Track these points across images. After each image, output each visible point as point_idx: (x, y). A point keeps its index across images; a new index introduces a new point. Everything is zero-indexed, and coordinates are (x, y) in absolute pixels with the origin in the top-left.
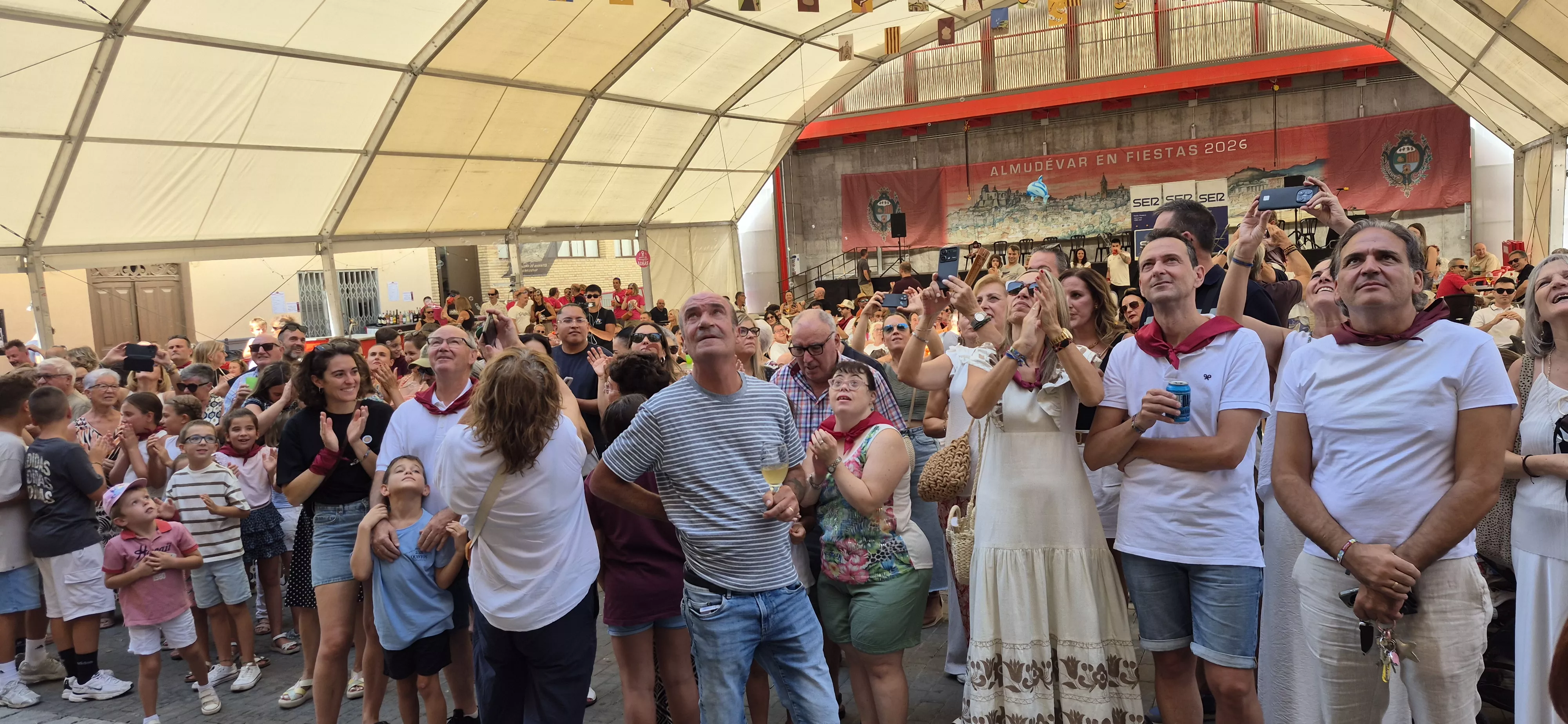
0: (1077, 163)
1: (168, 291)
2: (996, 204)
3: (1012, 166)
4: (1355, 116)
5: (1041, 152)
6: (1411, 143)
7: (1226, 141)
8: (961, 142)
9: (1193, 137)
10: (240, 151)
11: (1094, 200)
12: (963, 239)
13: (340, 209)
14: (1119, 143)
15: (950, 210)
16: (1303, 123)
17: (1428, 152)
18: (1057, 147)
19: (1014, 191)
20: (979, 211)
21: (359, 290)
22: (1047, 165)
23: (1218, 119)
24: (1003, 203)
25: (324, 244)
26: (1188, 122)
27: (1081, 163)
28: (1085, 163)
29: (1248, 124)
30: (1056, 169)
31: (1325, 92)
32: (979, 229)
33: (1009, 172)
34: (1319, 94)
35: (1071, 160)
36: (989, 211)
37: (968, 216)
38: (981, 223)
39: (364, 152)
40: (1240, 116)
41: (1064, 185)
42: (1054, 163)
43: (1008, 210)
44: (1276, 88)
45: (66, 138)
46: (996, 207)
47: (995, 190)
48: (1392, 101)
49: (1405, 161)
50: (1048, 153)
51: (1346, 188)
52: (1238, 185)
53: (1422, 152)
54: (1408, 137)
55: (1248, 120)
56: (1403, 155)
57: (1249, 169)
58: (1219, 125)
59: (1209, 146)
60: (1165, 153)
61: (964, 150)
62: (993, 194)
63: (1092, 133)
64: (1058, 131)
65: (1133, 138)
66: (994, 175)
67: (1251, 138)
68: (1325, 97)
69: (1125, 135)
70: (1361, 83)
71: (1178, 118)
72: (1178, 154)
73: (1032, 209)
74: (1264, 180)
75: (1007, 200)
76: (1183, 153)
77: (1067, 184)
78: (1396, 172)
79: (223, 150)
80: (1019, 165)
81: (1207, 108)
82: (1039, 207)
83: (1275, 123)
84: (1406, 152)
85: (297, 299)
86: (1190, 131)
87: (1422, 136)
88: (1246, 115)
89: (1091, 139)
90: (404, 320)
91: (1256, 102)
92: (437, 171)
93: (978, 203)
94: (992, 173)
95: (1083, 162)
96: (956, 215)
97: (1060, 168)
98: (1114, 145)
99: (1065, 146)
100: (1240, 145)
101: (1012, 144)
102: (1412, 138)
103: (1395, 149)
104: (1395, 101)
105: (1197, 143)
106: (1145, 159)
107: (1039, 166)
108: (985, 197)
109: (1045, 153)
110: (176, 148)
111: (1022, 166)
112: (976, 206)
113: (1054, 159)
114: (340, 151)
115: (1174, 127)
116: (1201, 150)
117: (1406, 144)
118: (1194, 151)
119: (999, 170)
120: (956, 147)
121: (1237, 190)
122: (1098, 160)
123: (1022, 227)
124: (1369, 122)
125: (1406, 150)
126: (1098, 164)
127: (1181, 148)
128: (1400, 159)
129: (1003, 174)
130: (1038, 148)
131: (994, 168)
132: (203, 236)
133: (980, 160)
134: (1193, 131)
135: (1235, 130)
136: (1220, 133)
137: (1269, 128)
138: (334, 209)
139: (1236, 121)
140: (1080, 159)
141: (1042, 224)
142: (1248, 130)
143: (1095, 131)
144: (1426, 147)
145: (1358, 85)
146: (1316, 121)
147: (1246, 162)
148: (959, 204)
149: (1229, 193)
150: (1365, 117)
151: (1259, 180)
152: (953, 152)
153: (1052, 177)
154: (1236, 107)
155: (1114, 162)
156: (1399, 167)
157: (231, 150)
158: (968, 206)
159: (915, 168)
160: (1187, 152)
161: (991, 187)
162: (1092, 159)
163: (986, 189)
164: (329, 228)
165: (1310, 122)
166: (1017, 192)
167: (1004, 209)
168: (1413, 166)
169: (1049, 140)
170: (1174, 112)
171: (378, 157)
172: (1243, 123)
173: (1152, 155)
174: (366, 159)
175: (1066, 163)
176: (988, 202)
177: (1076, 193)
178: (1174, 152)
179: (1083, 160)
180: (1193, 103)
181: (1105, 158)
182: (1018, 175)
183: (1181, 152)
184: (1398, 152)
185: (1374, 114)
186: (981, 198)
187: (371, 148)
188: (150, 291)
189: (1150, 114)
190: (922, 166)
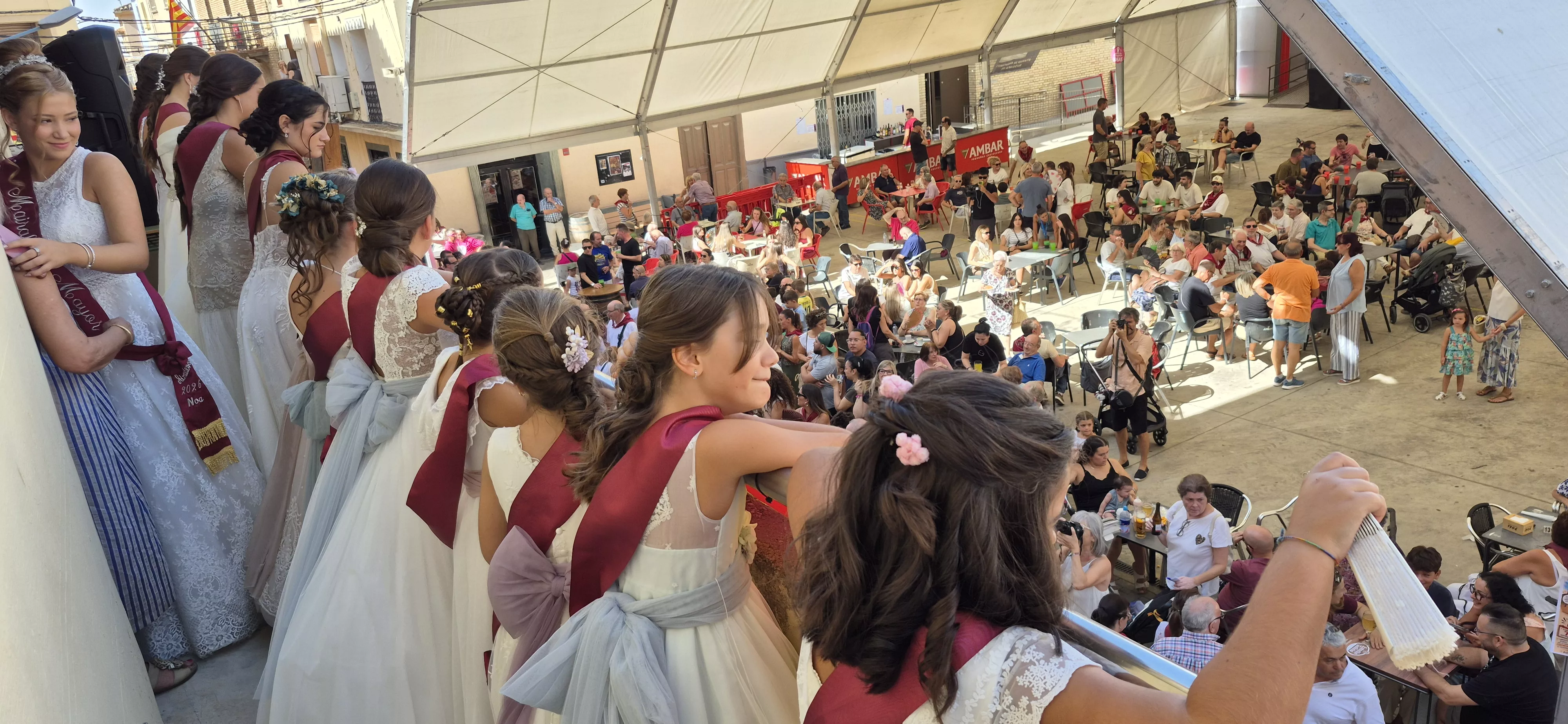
1: (727, 124)
10: (762, 36)
13: (837, 61)
21: (861, 109)
25: (828, 88)
39: (854, 17)
45: (654, 50)
79: (751, 38)
85: (815, 122)
90: (894, 132)
92: (915, 18)
110: (720, 43)
114: (835, 20)
132: (744, 94)
138: (834, 61)
157: (757, 37)
164: (830, 75)
171: (864, 19)
174: (855, 23)
187: (859, 14)
188: (715, 126)
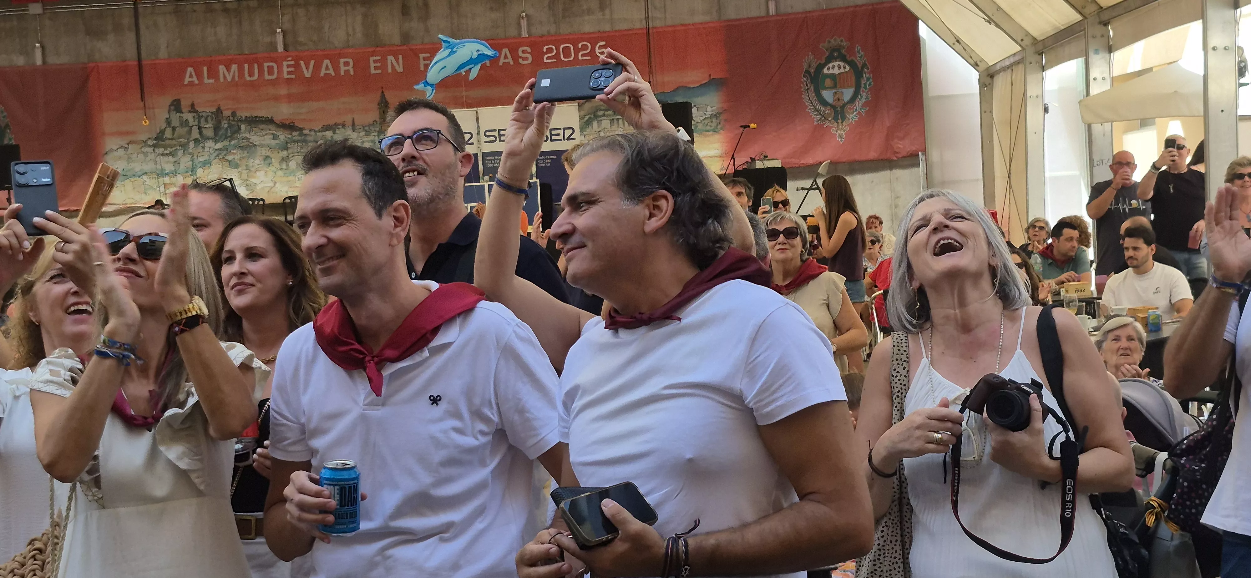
0: (336, 68)
2: (195, 134)
3: (222, 68)
4: (763, 13)
5: (273, 46)
6: (843, 59)
7: (574, 46)
8: (127, 21)
9: (525, 34)
11: (368, 133)
12: (137, 197)
14: (406, 37)
15: (111, 143)
16: (688, 20)
17: (866, 74)
18: (302, 39)
19: (227, 113)
20: (165, 147)
22: (285, 70)
23: (561, 10)
24: (209, 133)
26: (515, 9)
27: (343, 69)
28: (350, 68)
29: (608, 16)
30: (301, 79)
32: (167, 180)
33: (216, 77)
35: (327, 62)
36: (184, 146)
37: (145, 154)
38: (169, 167)
40: (595, 4)
41: (315, 105)
42: (297, 66)
43: (219, 146)
46: (196, 141)
47: (193, 109)
49: (835, 86)
50: (286, 49)
51: (753, 125)
52: (596, 117)
53: (858, 73)
54: (838, 49)
55: (607, 12)
56: (833, 77)
58: (564, 19)
59: (550, 50)
61: (131, 36)
62: (189, 117)
63: (359, 18)
64: (301, 12)
65: (427, 32)
66: (191, 84)
67: (613, 41)
69: (414, 25)
73: (262, 146)
75: (216, 129)
76: (510, 60)
77: (321, 104)
78: (824, 103)
80: (234, 67)
82: (273, 143)
83: (647, 18)
84: (836, 71)
86: (519, 24)
87: (856, 49)
89: (359, 28)
93: (162, 132)
94: (187, 80)
95: (346, 67)
96: (121, 152)
97: (308, 74)
98: (397, 40)
99: (315, 38)
100: (597, 51)
101: (221, 31)
102: (843, 51)
103: (821, 67)
105: (530, 45)
107: (270, 70)
108: (175, 122)
109: (280, 48)
111: (241, 70)
112: (160, 137)
113: (297, 60)
115: (494, 15)
116: (537, 56)
117: (835, 59)
118: (526, 56)
119: (199, 75)
120: (118, 28)
121: (595, 124)
122: (372, 65)
123: (245, 176)
124: (783, 23)
125: (835, 68)
126: (373, 71)
127: (505, 51)
128: (828, 82)
129: (206, 81)
130: (267, 39)
131: (190, 69)
133: (163, 54)
134: (524, 23)
135: (588, 25)
136: (565, 29)
137: (638, 26)
139: (589, 12)
140: (342, 61)
141: (280, 173)
142: (607, 28)
143: (365, 16)
144: (864, 65)
146: (707, 18)
148: (128, 133)
149: (582, 130)
150: (777, 15)
152: (111, 37)
153: (294, 90)
155: (400, 69)
156: (828, 95)
158: (144, 137)
159: (39, 62)
160: (515, 58)
161: (185, 104)
162: (361, 63)
163: (176, 106)
165: (699, 19)
166: (234, 114)
167: (210, 144)
168: (848, 93)
169: (287, 26)
172: (599, 15)
175: (317, 67)
176: (181, 131)
177: (339, 121)
179: (347, 64)
181: (384, 61)
182: (234, 84)
183: (506, 57)
184: (825, 71)
185: (789, 10)
186: (168, 122)
190: (52, 60)
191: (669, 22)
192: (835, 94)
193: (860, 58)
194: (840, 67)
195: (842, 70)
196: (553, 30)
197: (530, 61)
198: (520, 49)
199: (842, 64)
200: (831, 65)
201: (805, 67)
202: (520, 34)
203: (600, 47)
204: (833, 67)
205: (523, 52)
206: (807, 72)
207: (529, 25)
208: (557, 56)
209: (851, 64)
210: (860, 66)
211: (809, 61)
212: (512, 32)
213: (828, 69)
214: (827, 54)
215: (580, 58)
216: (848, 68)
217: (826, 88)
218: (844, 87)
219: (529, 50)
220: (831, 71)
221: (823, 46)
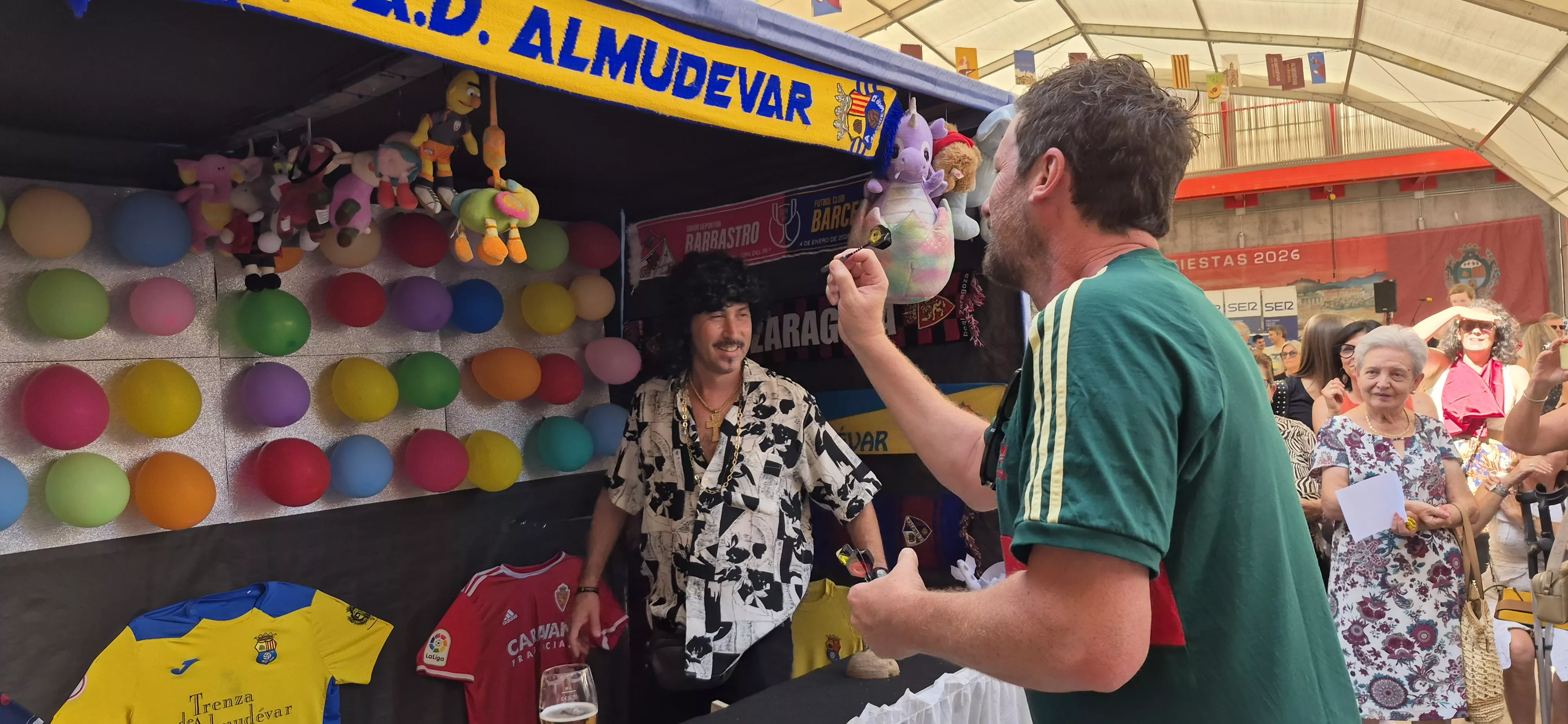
4: (1414, 228)
6: (1477, 258)
7: (1277, 251)
9: (1242, 246)
16: (1358, 234)
17: (1495, 268)
23: (1267, 229)
26: (1235, 231)
29: (1300, 234)
31: (1381, 204)
34: (1374, 206)
40: (1291, 226)
44: (1333, 197)
48: (1453, 215)
49: (1470, 276)
53: (1488, 267)
54: (1472, 252)
55: (1300, 230)
56: (1469, 270)
57: (1302, 280)
58: (1269, 235)
59: (1259, 256)
60: (1211, 263)
65: (1176, 246)
67: (1304, 249)
68: (1381, 207)
70: (1419, 195)
71: (1224, 226)
72: (1226, 263)
74: (1319, 292)
76: (1231, 263)
81: (1255, 217)
83: (1333, 234)
84: (1471, 266)
86: (1238, 240)
87: (1488, 250)
88: (1297, 225)
91: (1308, 211)
100: (1292, 256)
102: (1477, 253)
103: (1458, 264)
104: (1456, 215)
105: (1245, 253)
106: (1190, 268)
115: (1222, 235)
116: (1251, 260)
117: (1470, 258)
118: (1243, 260)
124: (1430, 235)
125: (1470, 264)
127: (1229, 257)
128: (1465, 274)
134: (1242, 240)
135: (1287, 239)
136: (1270, 242)
137: (1326, 239)
139: (1287, 231)
142: (1299, 241)
144: (1493, 262)
145: (1416, 197)
146: (1373, 233)
147: (1299, 273)
150: (1425, 229)
151: (1314, 291)
154: (1287, 217)
160: (1236, 261)
165: (1367, 233)
168: (1479, 281)
170: (1220, 219)
172: (1294, 233)
173: (1197, 264)
178: (1221, 262)
180: (1240, 211)
183: (1229, 260)
184: (1462, 266)
185: (1434, 226)
189: (1193, 222)
191: (1344, 236)
192: (1470, 282)
193: (1489, 256)
194: (1474, 264)
195: (1476, 265)
196: (1261, 242)
197: (1245, 263)
198: (1239, 256)
199: (1475, 261)
200: (1467, 262)
201: (1447, 263)
202: (1239, 246)
203: (1294, 253)
204: (1469, 264)
205: (1241, 257)
206: (1448, 267)
207: (1245, 240)
208: (1264, 259)
209: (1483, 262)
210: (1489, 263)
211: (1450, 260)
212: (1233, 245)
213: (1465, 265)
214: (1464, 254)
215: (1280, 260)
216: (1480, 264)
217: (1463, 278)
218: (1477, 276)
219: (1244, 255)
220: (1467, 266)
221: (1461, 249)
